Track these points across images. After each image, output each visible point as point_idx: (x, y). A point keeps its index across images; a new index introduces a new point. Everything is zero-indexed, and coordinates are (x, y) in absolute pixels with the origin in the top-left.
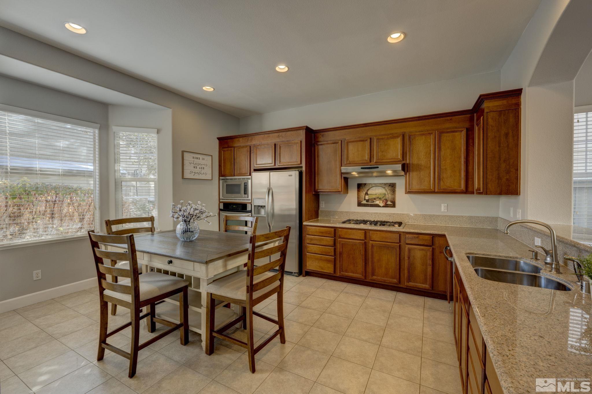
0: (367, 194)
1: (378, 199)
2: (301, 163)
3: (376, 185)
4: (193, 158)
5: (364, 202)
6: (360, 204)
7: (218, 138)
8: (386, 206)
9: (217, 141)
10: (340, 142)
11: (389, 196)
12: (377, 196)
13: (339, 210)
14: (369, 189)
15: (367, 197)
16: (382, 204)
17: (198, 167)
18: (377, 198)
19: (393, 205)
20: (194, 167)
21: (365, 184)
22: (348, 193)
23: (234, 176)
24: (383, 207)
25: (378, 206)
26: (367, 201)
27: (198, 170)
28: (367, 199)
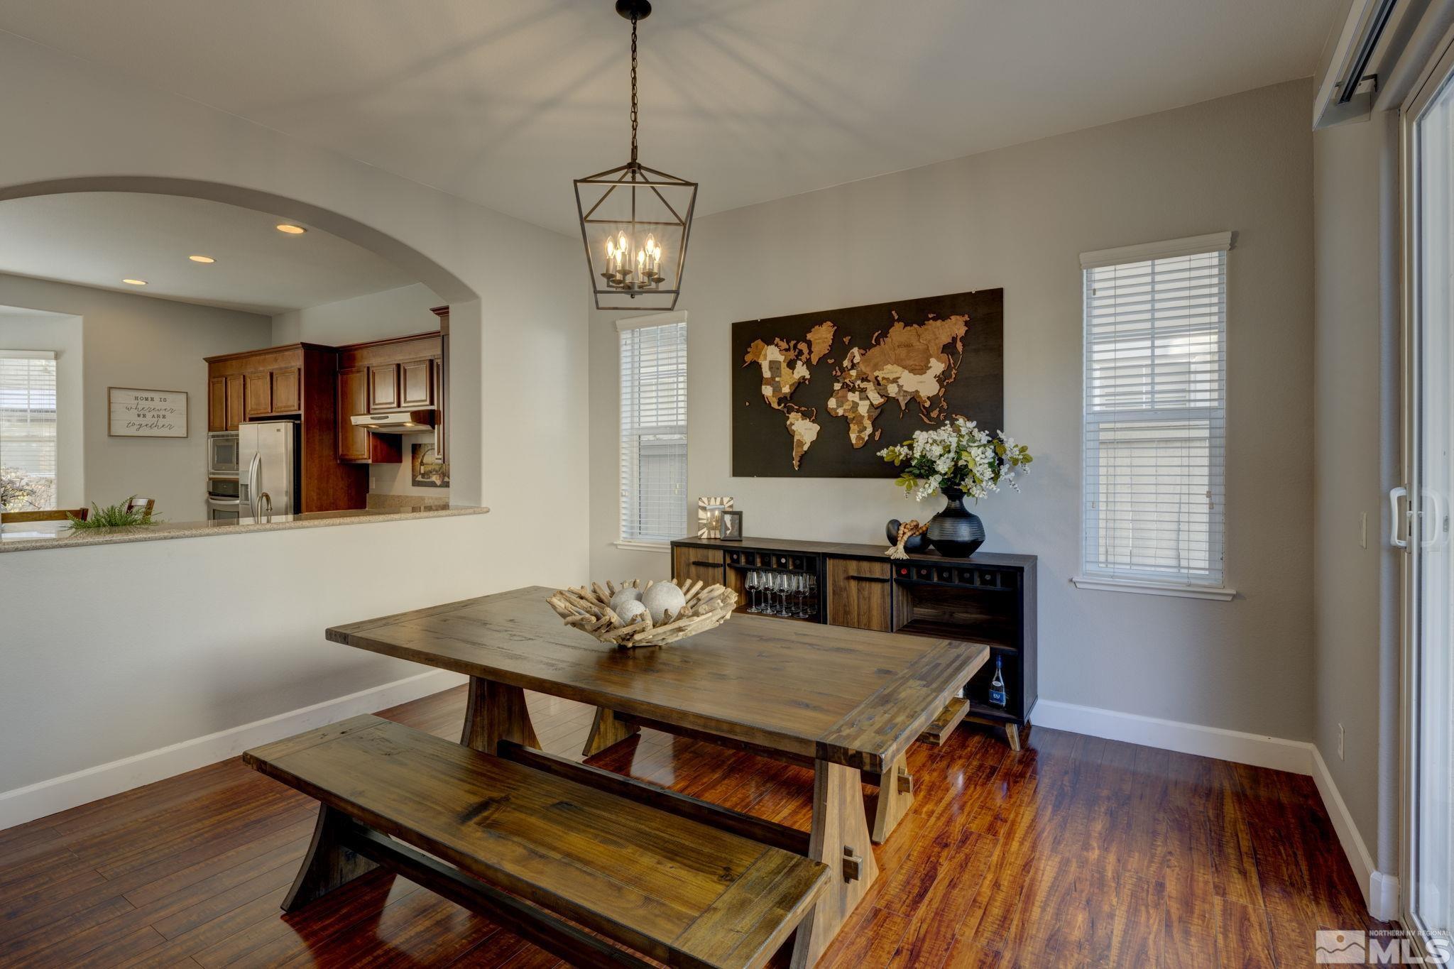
0: (422, 464)
1: (434, 473)
2: (299, 409)
4: (136, 398)
5: (419, 478)
6: (415, 483)
7: (206, 359)
8: (444, 485)
9: (206, 364)
10: (365, 370)
12: (432, 467)
13: (391, 493)
14: (424, 454)
16: (438, 483)
17: (149, 415)
18: (433, 470)
19: (448, 485)
20: (139, 416)
21: (420, 445)
22: (401, 462)
23: (226, 430)
24: (440, 486)
25: (433, 485)
26: (423, 475)
27: (149, 419)
28: (422, 472)
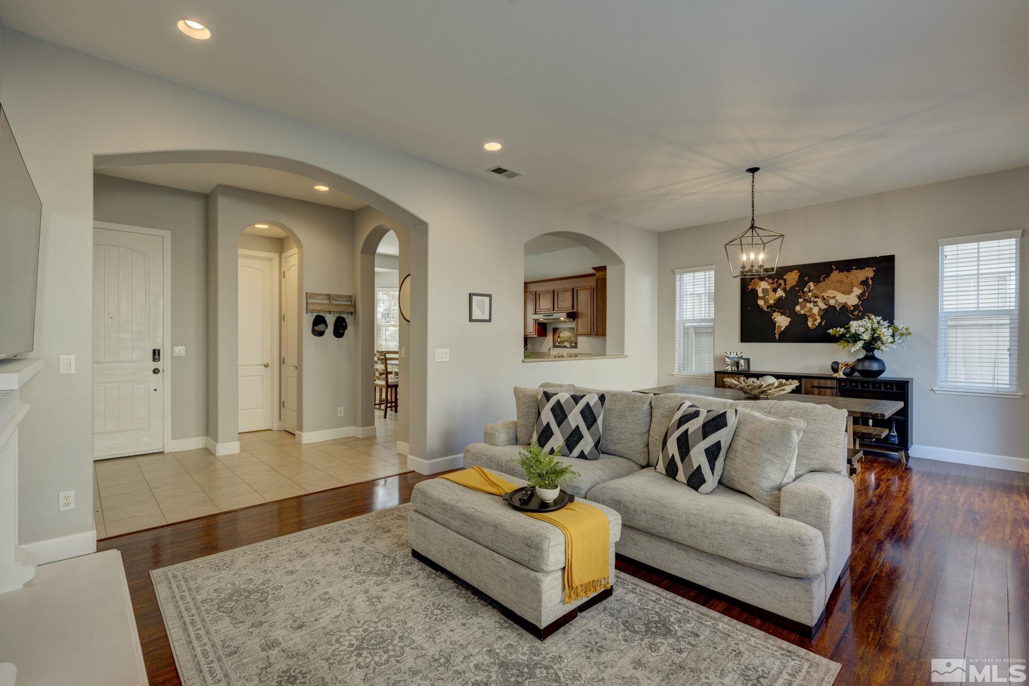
0: (559, 337)
3: (565, 329)
5: (557, 344)
6: (555, 346)
8: (572, 347)
10: (534, 293)
11: (573, 339)
12: (565, 339)
13: (541, 351)
14: (560, 333)
15: (559, 340)
16: (568, 346)
18: (566, 340)
19: (576, 347)
21: (558, 328)
22: (546, 336)
24: (569, 348)
25: (565, 347)
26: (559, 343)
28: (559, 341)
